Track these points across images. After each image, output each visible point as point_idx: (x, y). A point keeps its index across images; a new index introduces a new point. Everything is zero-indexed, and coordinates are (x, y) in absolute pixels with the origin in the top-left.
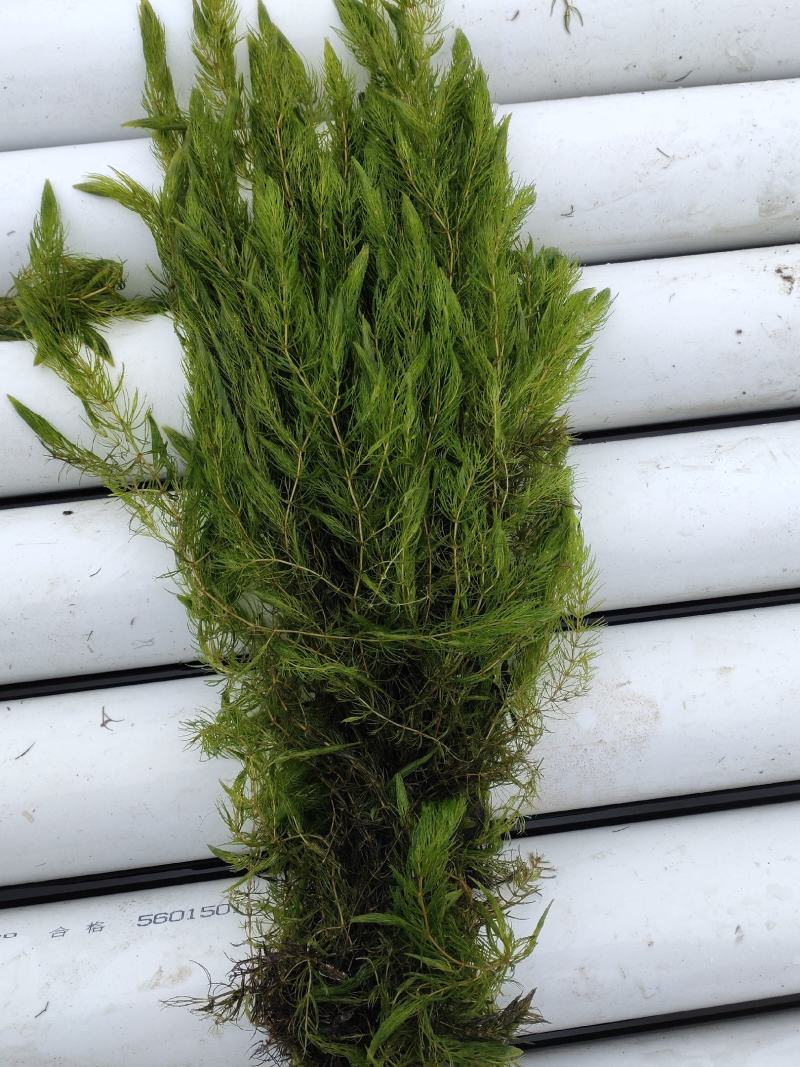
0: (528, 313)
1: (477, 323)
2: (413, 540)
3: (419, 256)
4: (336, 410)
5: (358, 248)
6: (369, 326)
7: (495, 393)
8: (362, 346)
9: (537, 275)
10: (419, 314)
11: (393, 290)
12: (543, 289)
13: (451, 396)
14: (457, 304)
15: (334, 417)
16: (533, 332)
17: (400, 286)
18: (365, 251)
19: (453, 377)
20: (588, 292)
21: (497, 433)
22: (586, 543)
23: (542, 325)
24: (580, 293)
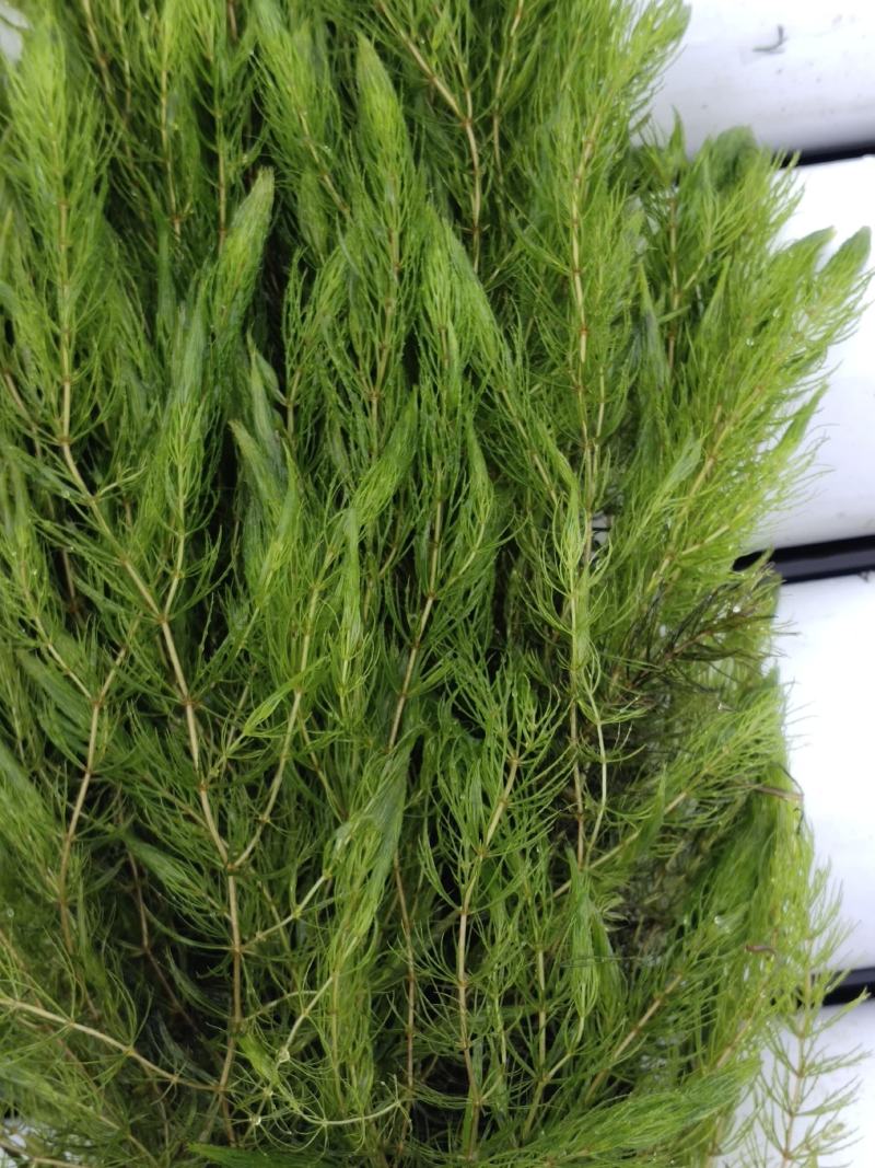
0: (668, 309)
1: (537, 357)
2: (355, 959)
3: (391, 196)
4: (176, 606)
5: (248, 177)
6: (270, 374)
7: (574, 542)
8: (251, 427)
9: (692, 212)
10: (390, 340)
11: (331, 279)
12: (707, 243)
13: (466, 550)
14: (485, 312)
15: (171, 624)
16: (681, 356)
17: (347, 272)
18: (264, 186)
19: (470, 503)
20: (818, 239)
21: (581, 646)
22: (819, 861)
23: (701, 339)
24: (797, 246)
